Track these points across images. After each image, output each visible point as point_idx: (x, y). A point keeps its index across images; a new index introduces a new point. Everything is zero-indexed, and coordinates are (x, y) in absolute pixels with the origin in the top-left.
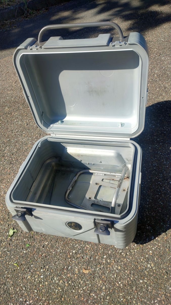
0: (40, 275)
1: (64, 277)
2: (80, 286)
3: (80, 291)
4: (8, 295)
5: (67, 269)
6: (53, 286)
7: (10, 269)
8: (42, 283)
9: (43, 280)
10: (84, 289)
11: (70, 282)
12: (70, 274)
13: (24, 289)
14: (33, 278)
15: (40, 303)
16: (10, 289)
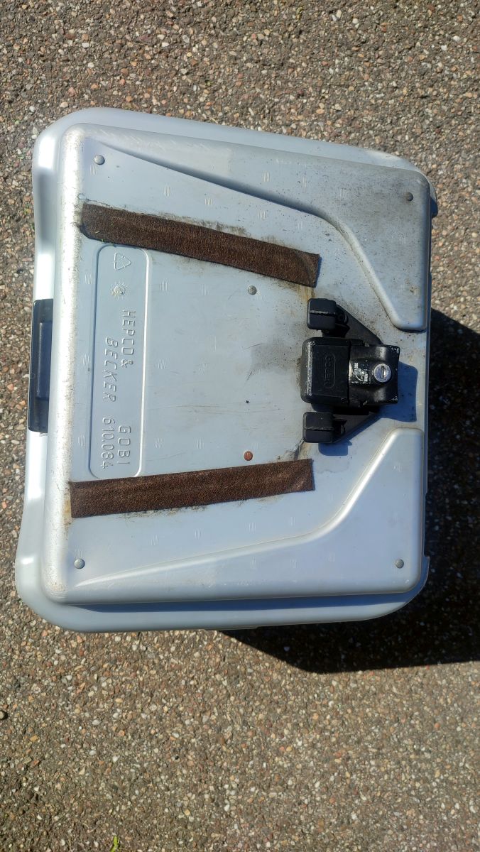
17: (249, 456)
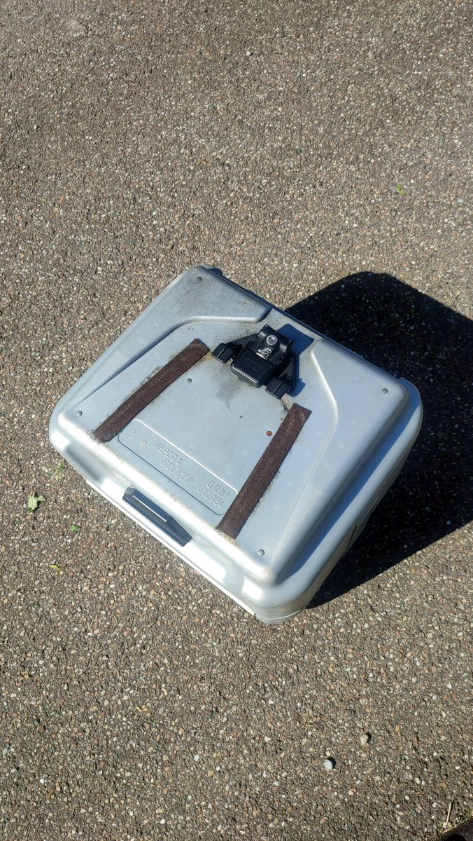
0: (108, 582)
1: (158, 584)
2: (190, 597)
3: (191, 607)
4: (48, 623)
5: (163, 568)
6: (137, 601)
7: (45, 576)
8: (113, 597)
9: (114, 593)
10: (199, 602)
11: (170, 593)
12: (170, 578)
13: (79, 610)
14: (95, 590)
15: (114, 633)
16: (51, 612)
17: (269, 433)
